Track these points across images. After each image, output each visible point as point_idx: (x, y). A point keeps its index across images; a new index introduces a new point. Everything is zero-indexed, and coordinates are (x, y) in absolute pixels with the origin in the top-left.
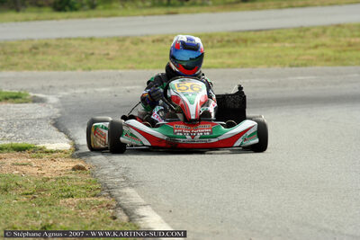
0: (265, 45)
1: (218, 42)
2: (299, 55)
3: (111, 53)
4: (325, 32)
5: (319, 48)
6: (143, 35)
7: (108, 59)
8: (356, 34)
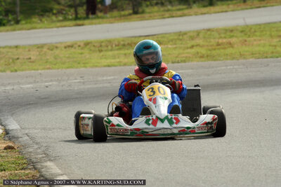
1: (116, 46)
2: (179, 54)
3: (32, 57)
4: (198, 35)
5: (195, 48)
6: (57, 43)
7: (30, 62)
8: (223, 36)
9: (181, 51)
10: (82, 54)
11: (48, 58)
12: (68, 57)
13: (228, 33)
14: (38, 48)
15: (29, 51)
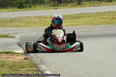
0: (86, 18)
1: (71, 17)
2: (97, 22)
3: (36, 22)
4: (105, 14)
5: (103, 19)
6: (46, 16)
8: (115, 14)
11: (43, 22)
14: (39, 18)
15: (35, 19)
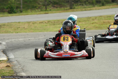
3: (25, 27)
4: (96, 18)
5: (94, 24)
6: (36, 21)
7: (24, 29)
8: (106, 19)
9: (88, 25)
10: (46, 26)
11: (32, 27)
12: (40, 27)
13: (109, 18)
14: (28, 23)
15: (24, 24)
